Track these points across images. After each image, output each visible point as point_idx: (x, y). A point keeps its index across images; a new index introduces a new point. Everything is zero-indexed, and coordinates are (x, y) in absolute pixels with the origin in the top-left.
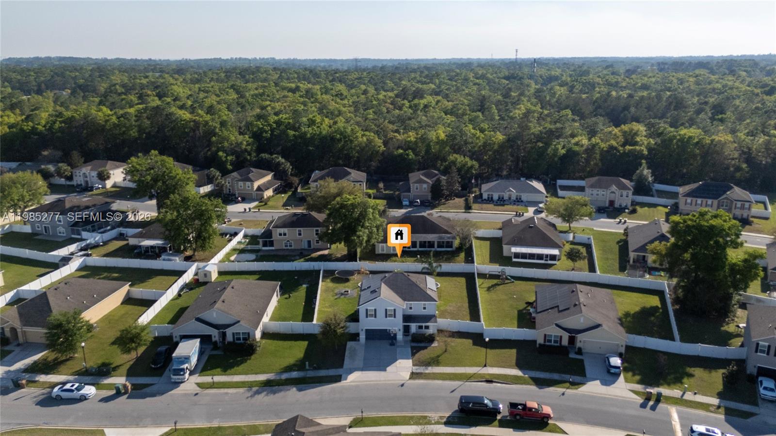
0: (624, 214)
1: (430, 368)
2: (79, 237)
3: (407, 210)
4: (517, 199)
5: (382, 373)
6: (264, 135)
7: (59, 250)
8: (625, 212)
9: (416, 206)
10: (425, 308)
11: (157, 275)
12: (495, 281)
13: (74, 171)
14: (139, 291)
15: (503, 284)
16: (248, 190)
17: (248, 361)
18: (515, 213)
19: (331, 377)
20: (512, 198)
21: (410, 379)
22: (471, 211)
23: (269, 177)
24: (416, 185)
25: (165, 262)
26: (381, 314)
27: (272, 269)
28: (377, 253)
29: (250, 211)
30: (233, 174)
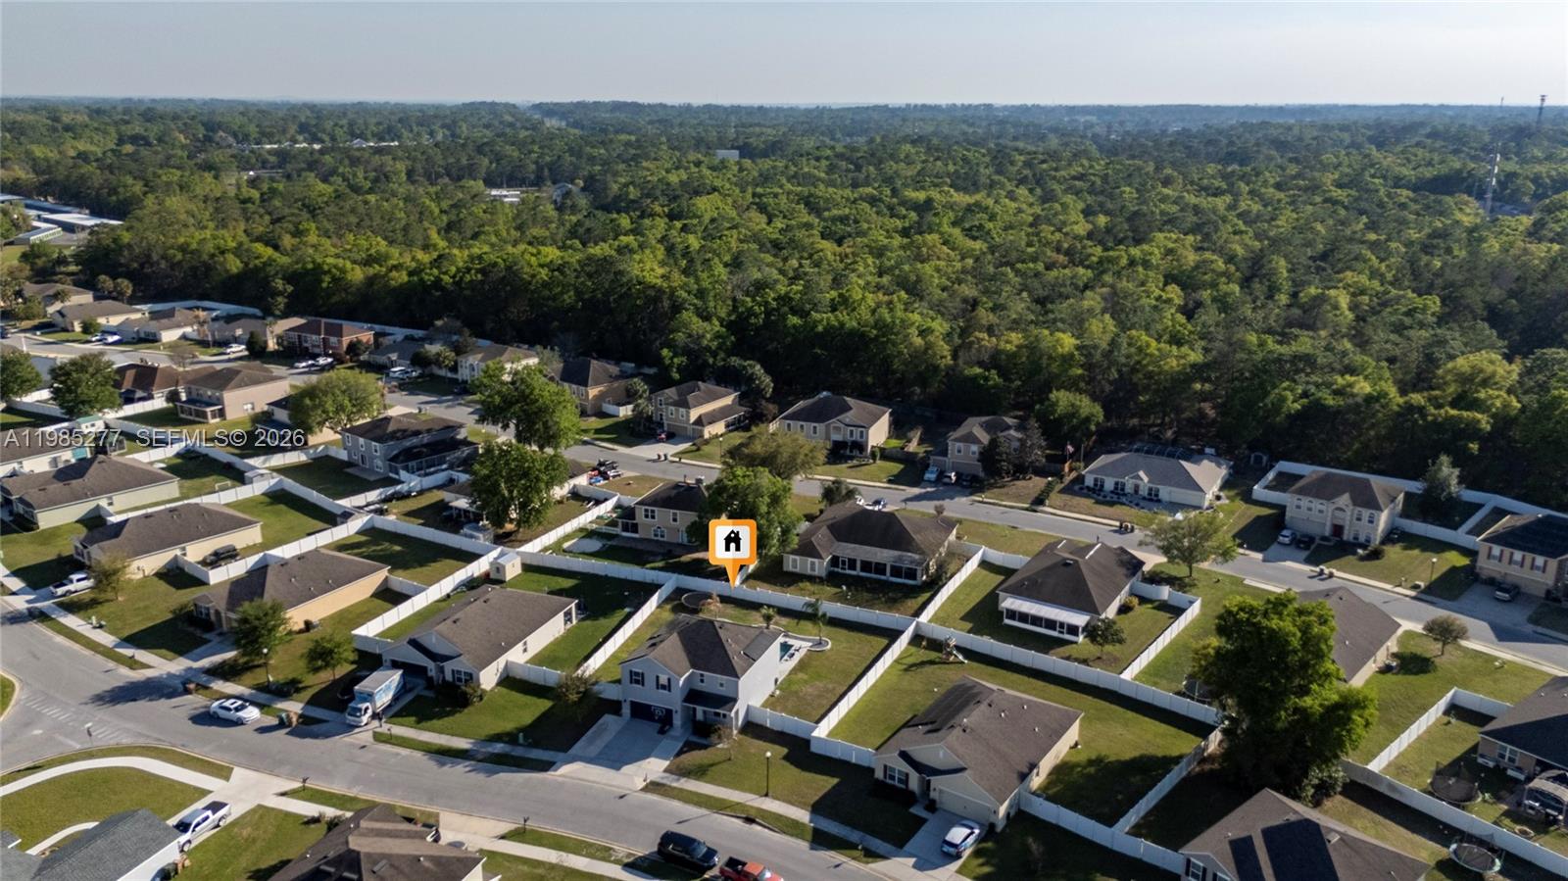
0: (1351, 557)
1: (683, 780)
2: (396, 477)
3: (923, 491)
4: (1150, 494)
5: (611, 773)
6: (753, 320)
7: (352, 498)
8: (1355, 553)
9: (946, 484)
10: (722, 685)
11: (447, 558)
12: (933, 655)
13: (460, 359)
14: (400, 580)
15: (945, 663)
16: (681, 421)
17: (457, 715)
18: (1118, 524)
19: (542, 761)
20: (1140, 493)
21: (642, 790)
22: (1041, 508)
23: (728, 400)
24: (958, 444)
25: (464, 539)
26: (650, 681)
27: (603, 574)
28: (785, 569)
29: (666, 459)
30: (666, 391)
